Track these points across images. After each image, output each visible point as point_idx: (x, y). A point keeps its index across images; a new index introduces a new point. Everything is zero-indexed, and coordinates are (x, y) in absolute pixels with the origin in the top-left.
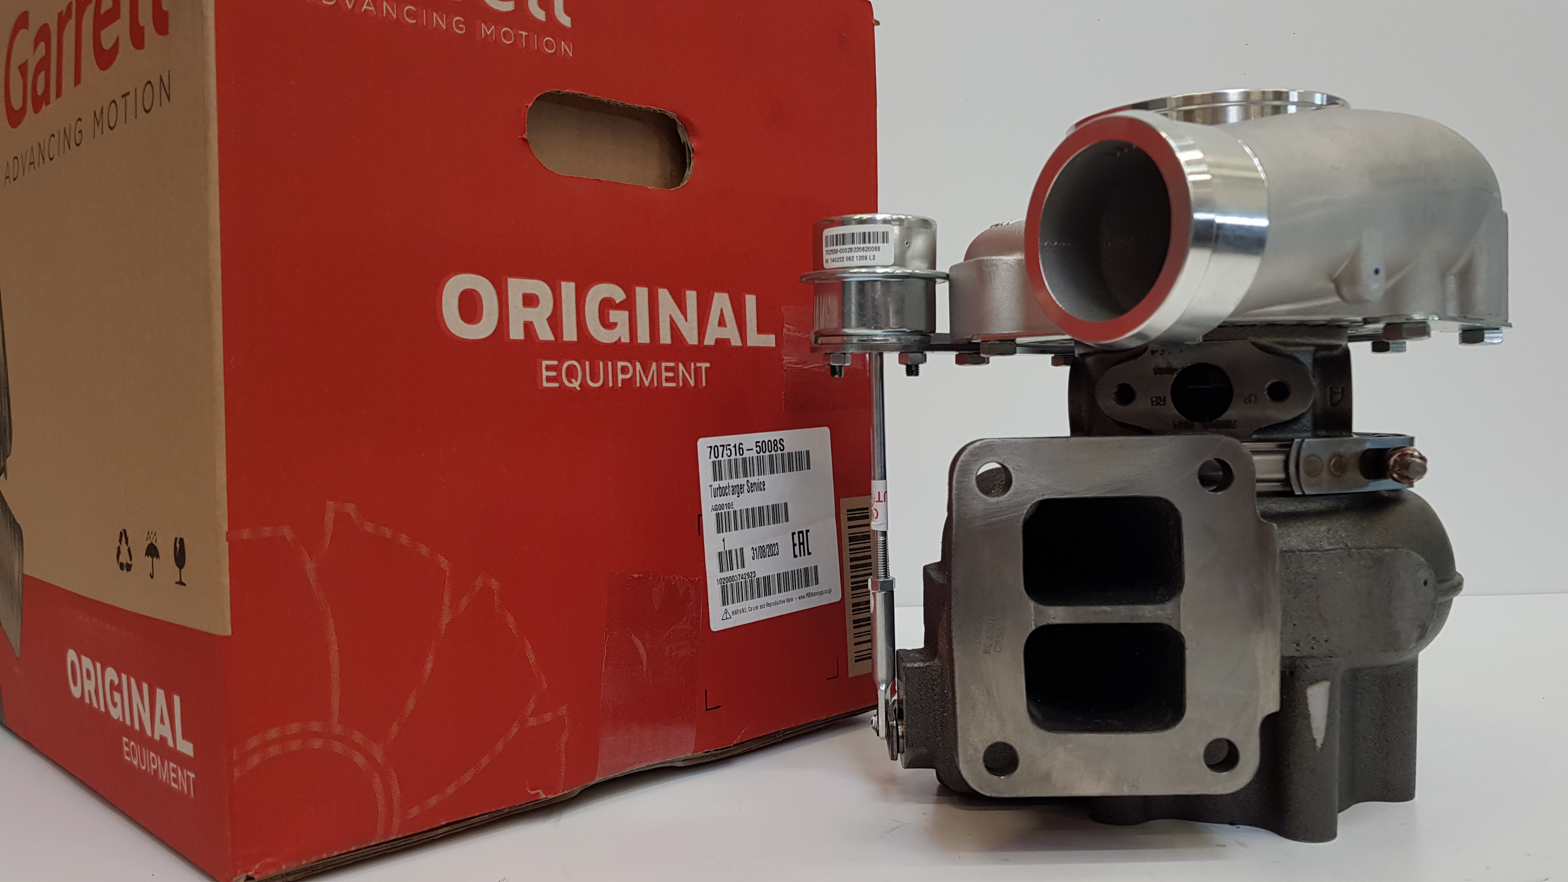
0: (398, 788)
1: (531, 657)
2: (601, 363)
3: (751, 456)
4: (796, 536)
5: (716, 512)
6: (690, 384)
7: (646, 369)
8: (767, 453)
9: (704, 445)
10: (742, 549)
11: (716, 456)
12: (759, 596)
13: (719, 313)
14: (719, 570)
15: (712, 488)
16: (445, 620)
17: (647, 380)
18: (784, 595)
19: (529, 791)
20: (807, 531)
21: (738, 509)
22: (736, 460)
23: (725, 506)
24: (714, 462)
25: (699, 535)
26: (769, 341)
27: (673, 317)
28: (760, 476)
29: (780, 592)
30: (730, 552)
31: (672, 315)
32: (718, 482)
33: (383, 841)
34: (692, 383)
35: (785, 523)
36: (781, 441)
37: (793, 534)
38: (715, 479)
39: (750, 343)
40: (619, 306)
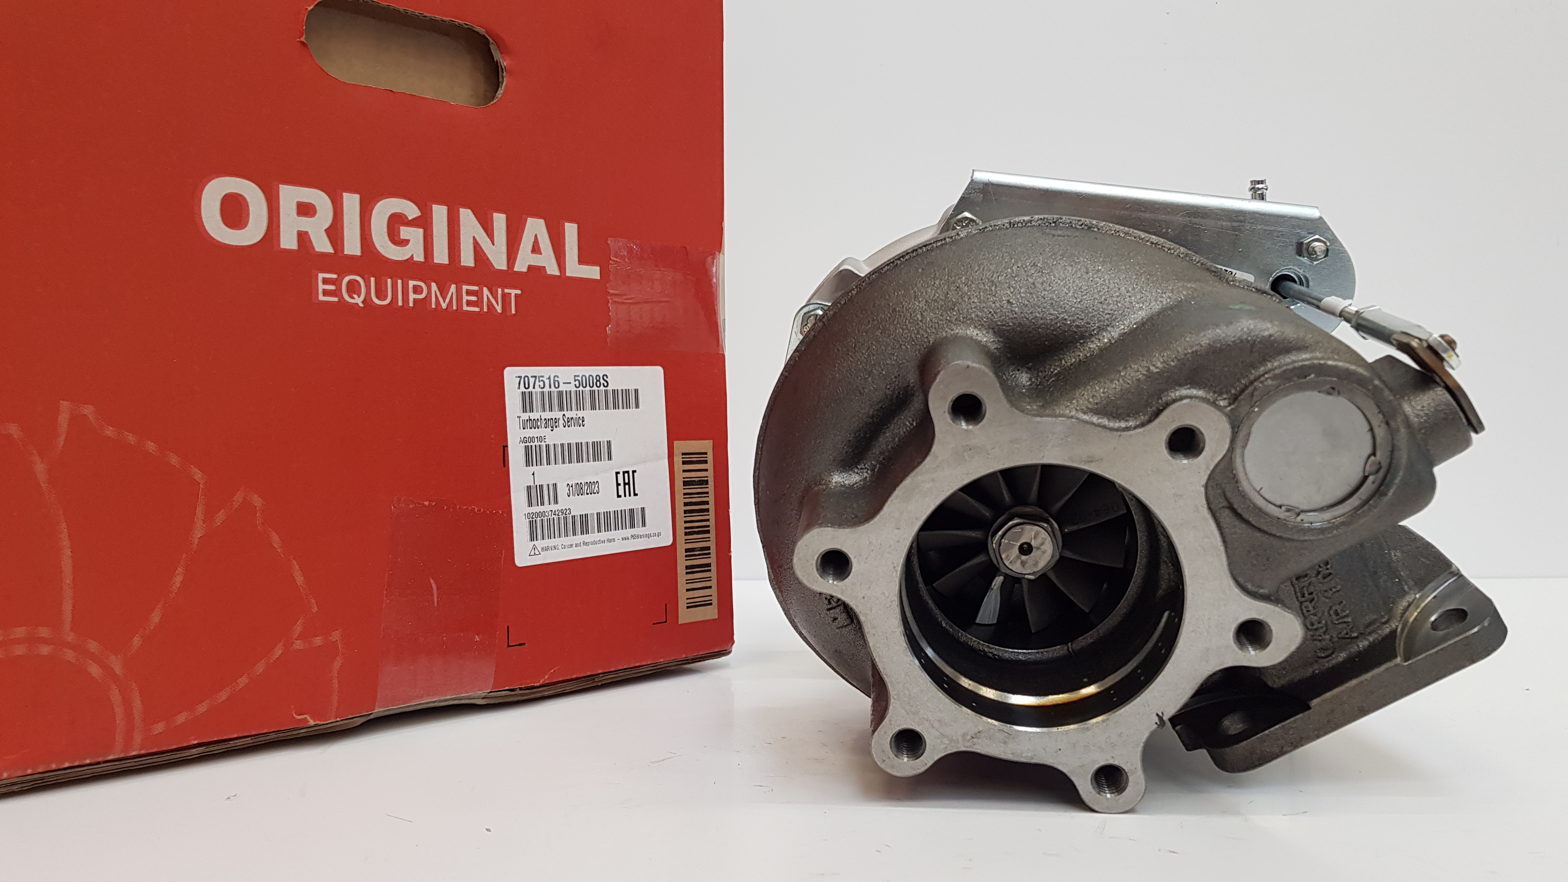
0: (139, 702)
1: (299, 579)
2: (389, 281)
3: (568, 390)
4: (620, 476)
5: (524, 444)
6: (496, 310)
7: (443, 291)
8: (588, 388)
9: (511, 375)
10: (555, 485)
11: (527, 386)
12: (574, 534)
13: (533, 240)
14: (527, 504)
15: (521, 419)
16: (198, 533)
17: (444, 302)
18: (604, 535)
19: (294, 715)
20: (634, 472)
21: (551, 444)
22: (550, 393)
23: (536, 439)
24: (523, 394)
25: (504, 466)
26: (593, 272)
27: (477, 239)
28: (579, 412)
29: (599, 531)
30: (541, 487)
31: (476, 237)
32: (528, 414)
33: (122, 755)
34: (499, 308)
35: (607, 461)
36: (605, 377)
37: (617, 473)
38: (525, 411)
39: (569, 273)
40: (414, 223)
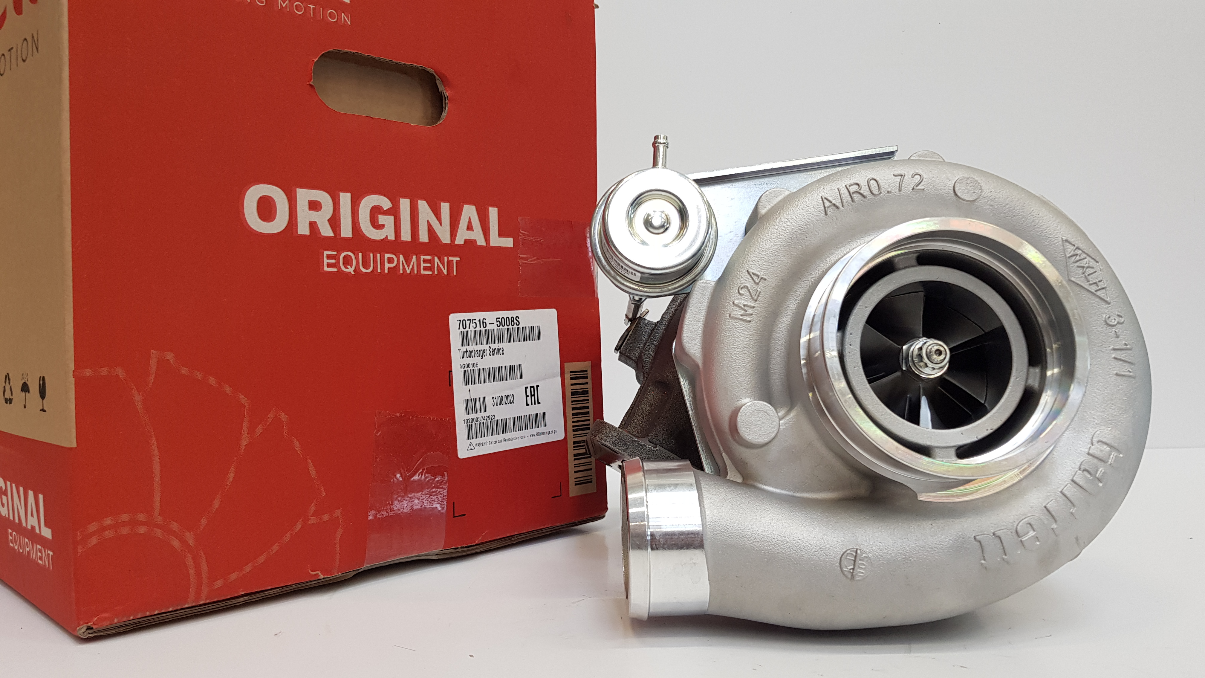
0: (206, 566)
1: (313, 472)
2: (371, 255)
3: (492, 328)
4: (528, 390)
5: (463, 369)
6: (443, 273)
7: (408, 260)
8: (506, 327)
9: (454, 319)
10: (484, 398)
11: (464, 327)
12: (498, 434)
13: (468, 221)
14: (465, 413)
15: (461, 351)
16: (244, 442)
17: (409, 268)
18: (518, 434)
19: (310, 571)
20: (538, 386)
21: (481, 368)
22: (480, 331)
23: (471, 365)
24: (462, 333)
25: (450, 386)
26: (508, 242)
27: (430, 222)
28: (500, 344)
29: (514, 431)
30: (475, 399)
31: (429, 220)
32: (466, 347)
33: (194, 604)
34: (445, 272)
35: (519, 379)
36: (517, 318)
37: (526, 388)
38: (463, 345)
39: (493, 243)
40: (387, 213)
